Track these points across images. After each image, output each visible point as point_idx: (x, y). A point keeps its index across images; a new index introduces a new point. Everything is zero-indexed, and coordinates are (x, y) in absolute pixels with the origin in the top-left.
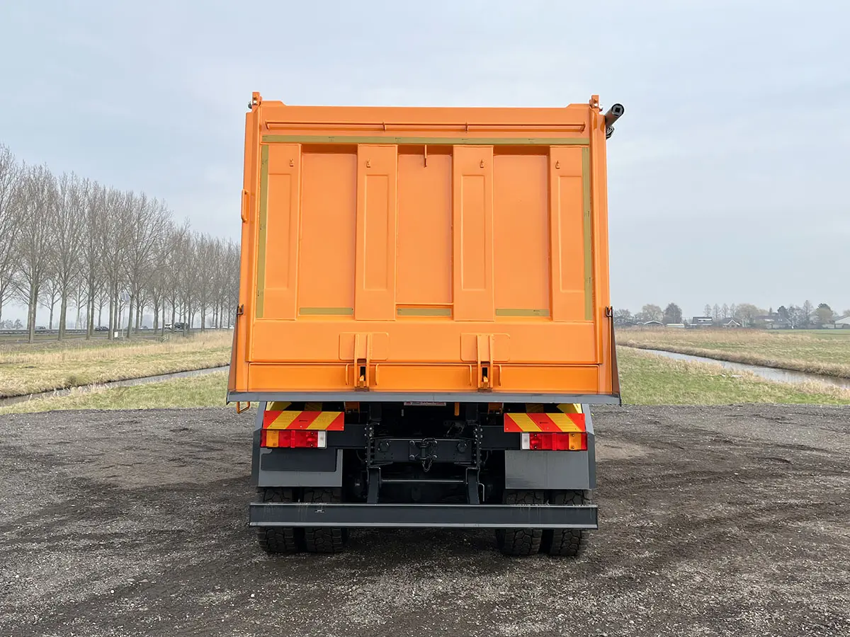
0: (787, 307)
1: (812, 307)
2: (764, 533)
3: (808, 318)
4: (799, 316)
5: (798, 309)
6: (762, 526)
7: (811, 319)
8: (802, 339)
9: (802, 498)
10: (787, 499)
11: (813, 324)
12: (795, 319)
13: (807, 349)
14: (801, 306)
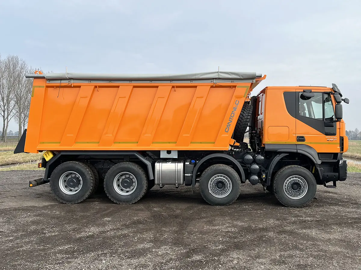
0: (348, 131)
1: (358, 131)
2: (284, 236)
3: (356, 136)
4: (353, 135)
5: (353, 132)
6: (284, 232)
7: (358, 136)
8: (353, 144)
9: (313, 217)
10: (305, 218)
11: (358, 138)
12: (351, 136)
13: (354, 148)
14: (354, 130)
